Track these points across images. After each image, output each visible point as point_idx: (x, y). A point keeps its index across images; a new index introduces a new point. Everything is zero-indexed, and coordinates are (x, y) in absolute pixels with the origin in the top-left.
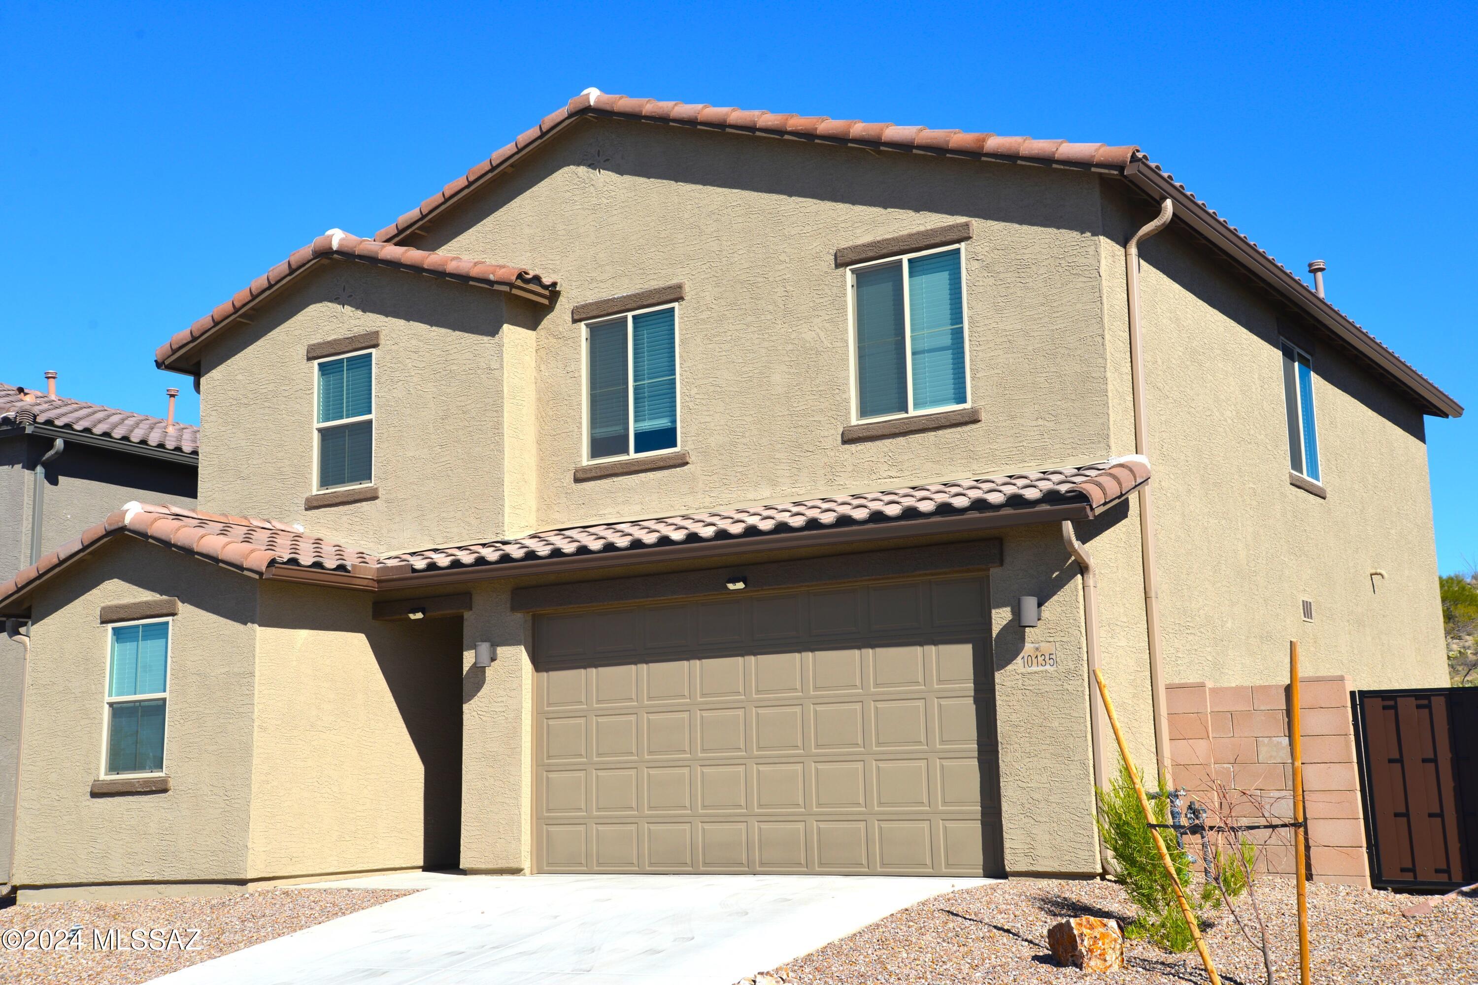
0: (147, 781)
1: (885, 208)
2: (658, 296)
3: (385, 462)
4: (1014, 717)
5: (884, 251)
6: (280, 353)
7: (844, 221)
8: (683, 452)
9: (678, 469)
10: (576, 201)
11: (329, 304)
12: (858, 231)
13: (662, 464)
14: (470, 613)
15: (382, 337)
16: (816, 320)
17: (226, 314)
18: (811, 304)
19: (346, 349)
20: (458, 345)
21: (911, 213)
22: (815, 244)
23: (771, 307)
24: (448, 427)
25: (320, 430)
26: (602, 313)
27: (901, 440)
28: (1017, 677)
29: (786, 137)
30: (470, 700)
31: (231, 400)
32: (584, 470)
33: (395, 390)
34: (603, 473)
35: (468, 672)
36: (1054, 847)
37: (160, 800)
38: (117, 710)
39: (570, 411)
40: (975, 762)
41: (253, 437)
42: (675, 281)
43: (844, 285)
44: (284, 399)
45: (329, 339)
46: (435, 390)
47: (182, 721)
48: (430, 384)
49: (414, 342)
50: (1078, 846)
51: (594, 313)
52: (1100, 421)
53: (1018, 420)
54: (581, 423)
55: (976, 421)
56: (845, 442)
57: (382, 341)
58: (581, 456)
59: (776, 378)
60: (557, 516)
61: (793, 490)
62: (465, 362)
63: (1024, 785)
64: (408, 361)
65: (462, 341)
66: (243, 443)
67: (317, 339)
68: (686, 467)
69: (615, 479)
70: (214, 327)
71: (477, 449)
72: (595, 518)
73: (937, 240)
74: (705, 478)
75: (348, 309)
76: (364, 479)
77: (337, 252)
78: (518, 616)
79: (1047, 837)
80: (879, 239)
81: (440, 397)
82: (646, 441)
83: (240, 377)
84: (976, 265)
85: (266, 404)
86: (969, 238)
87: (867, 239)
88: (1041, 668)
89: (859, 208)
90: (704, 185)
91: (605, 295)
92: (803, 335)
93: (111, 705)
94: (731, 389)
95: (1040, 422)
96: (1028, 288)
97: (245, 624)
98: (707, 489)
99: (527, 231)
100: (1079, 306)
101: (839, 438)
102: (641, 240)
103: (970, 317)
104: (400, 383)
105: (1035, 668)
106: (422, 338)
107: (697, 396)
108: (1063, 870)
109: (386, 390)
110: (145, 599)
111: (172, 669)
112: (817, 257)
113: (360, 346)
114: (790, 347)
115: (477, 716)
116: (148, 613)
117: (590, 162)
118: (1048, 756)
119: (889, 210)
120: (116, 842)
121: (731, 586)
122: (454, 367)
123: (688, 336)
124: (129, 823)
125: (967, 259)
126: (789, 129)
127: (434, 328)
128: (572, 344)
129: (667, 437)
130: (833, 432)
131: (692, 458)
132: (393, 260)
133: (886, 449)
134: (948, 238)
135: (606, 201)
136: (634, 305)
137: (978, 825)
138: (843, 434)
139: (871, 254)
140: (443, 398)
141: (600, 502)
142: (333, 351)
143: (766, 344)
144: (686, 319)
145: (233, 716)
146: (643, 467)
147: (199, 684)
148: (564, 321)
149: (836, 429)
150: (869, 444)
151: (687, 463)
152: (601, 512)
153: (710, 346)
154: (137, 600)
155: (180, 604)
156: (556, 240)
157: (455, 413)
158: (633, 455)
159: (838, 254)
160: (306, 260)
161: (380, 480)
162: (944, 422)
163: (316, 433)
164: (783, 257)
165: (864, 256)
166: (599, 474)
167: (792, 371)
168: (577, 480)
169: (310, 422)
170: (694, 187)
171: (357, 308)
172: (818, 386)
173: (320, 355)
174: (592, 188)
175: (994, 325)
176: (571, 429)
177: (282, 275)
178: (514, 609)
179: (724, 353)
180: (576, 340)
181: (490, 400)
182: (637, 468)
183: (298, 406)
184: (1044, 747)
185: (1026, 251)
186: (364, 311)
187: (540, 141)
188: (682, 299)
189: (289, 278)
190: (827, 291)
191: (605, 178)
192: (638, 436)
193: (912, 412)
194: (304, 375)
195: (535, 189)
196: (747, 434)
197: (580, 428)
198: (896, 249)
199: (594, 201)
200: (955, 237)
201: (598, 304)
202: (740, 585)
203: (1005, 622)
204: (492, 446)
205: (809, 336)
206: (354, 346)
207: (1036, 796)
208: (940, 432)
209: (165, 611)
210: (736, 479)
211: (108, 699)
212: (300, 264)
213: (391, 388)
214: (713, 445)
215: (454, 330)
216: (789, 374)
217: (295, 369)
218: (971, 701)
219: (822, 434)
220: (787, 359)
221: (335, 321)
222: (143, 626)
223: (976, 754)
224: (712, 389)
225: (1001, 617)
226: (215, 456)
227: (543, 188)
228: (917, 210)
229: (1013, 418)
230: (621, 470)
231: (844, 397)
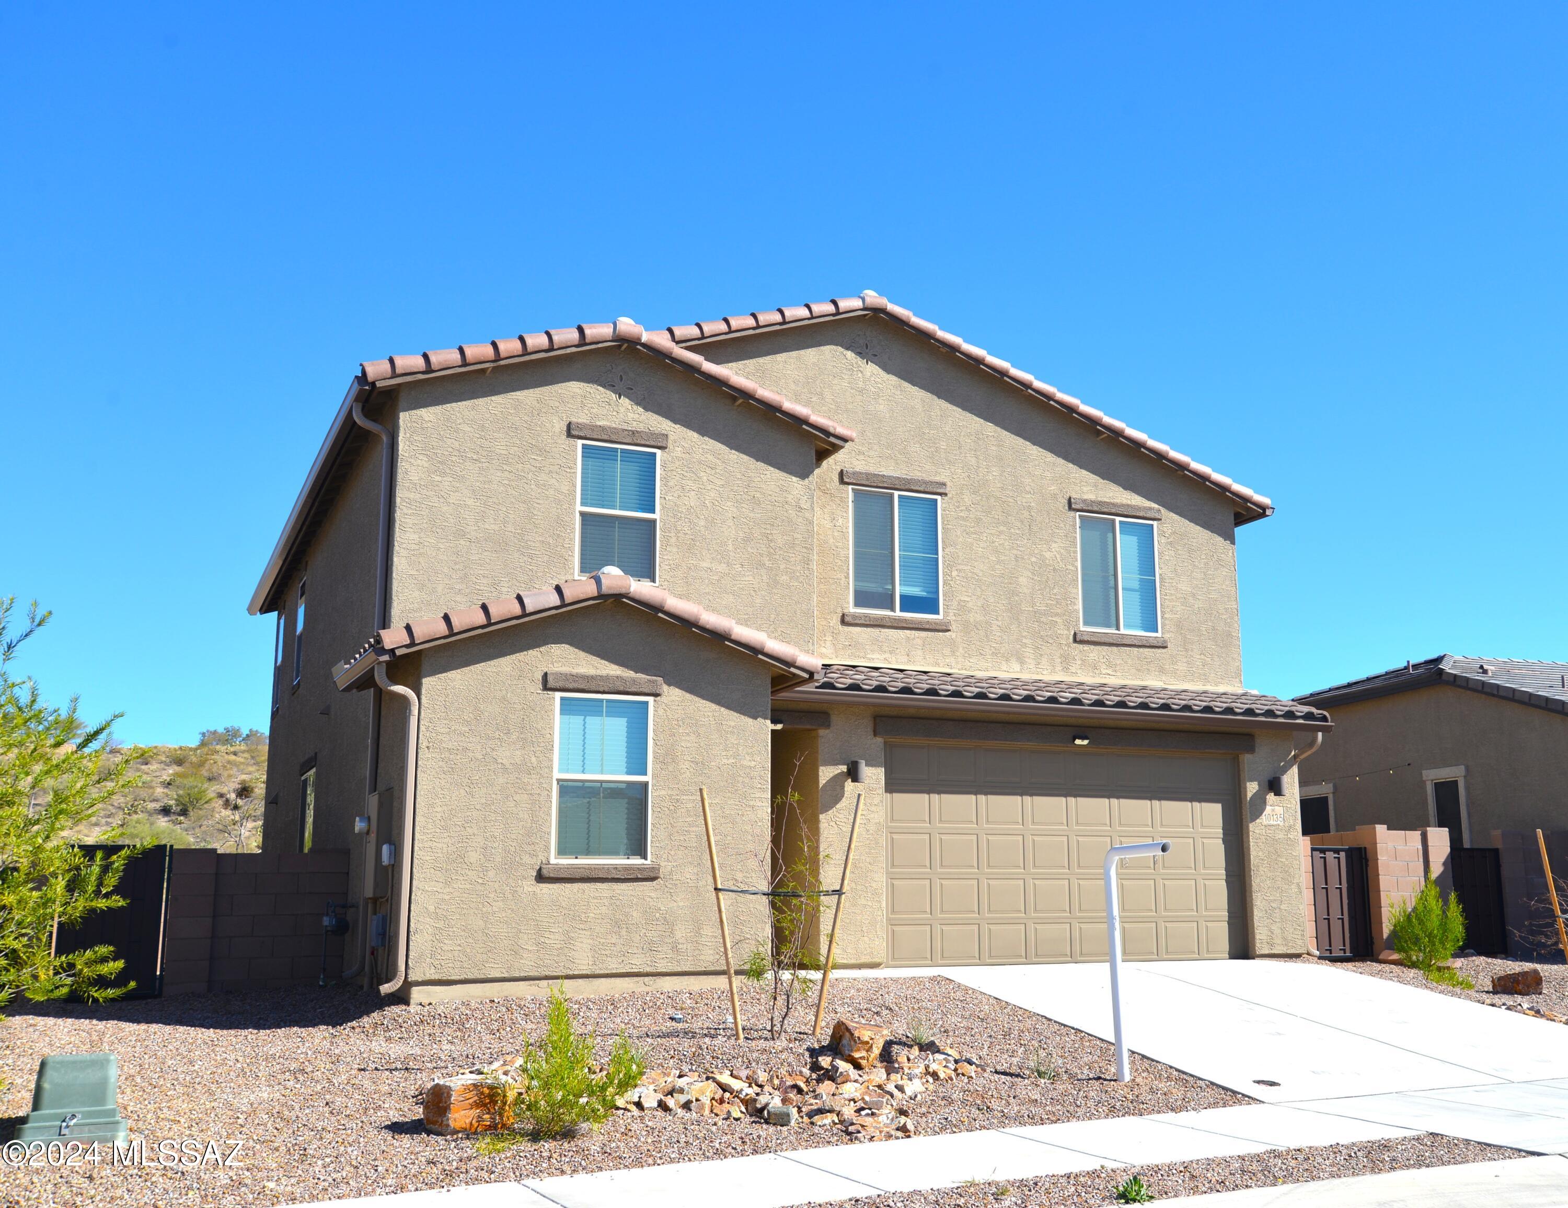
0: (627, 868)
1: (1103, 479)
2: (924, 485)
3: (672, 566)
4: (1260, 854)
5: (1105, 510)
6: (526, 418)
7: (1075, 478)
8: (945, 621)
9: (941, 633)
10: (844, 379)
11: (600, 388)
12: (1085, 489)
13: (927, 627)
14: (827, 731)
15: (670, 441)
16: (1054, 545)
17: (482, 359)
18: (1050, 531)
19: (625, 441)
20: (762, 476)
21: (1121, 489)
22: (1053, 488)
23: (1019, 524)
24: (749, 549)
25: (583, 514)
26: (873, 484)
27: (1115, 649)
28: (1263, 827)
29: (1052, 402)
30: (828, 811)
31: (450, 449)
32: (854, 616)
33: (687, 498)
34: (872, 623)
35: (825, 785)
36: (1284, 939)
37: (645, 888)
38: (566, 788)
39: (837, 561)
40: (1224, 883)
41: (484, 498)
42: (938, 479)
43: (1074, 525)
44: (534, 469)
45: (599, 423)
46: (735, 510)
47: (672, 808)
48: (729, 504)
49: (711, 458)
50: (1296, 937)
51: (864, 482)
52: (1237, 664)
53: (1190, 653)
54: (848, 574)
55: (1165, 647)
56: (1075, 641)
57: (670, 445)
58: (848, 603)
59: (1023, 580)
60: (824, 650)
61: (1038, 670)
62: (771, 493)
63: (1267, 898)
64: (702, 474)
65: (767, 472)
66: (470, 502)
67: (581, 418)
68: (947, 633)
69: (883, 630)
70: (459, 366)
71: (784, 577)
72: (862, 660)
73: (1141, 514)
74: (965, 645)
75: (625, 402)
76: (643, 577)
77: (644, 345)
78: (879, 740)
79: (1279, 931)
80: (1099, 499)
81: (742, 519)
82: (909, 603)
83: (467, 429)
84: (1163, 540)
85: (505, 467)
86: (1160, 520)
87: (1091, 497)
88: (1275, 823)
89: (1084, 472)
90: (963, 410)
91: (872, 469)
92: (1044, 553)
93: (558, 781)
94: (986, 579)
95: (1202, 657)
96: (1195, 565)
97: (755, 718)
98: (966, 655)
99: (793, 386)
100: (1224, 587)
101: (1071, 638)
102: (907, 434)
103: (1161, 575)
104: (693, 493)
105: (1272, 822)
106: (720, 457)
107: (957, 578)
108: (1289, 952)
109: (676, 495)
110: (612, 673)
111: (654, 752)
112: (1054, 496)
113: (643, 442)
114: (1034, 559)
115: (834, 825)
116: (622, 688)
117: (859, 350)
118: (1280, 879)
119: (1105, 481)
120: (581, 932)
121: (1078, 742)
122: (758, 495)
123: (949, 527)
124: (598, 912)
125: (1158, 534)
126: (1056, 398)
127: (733, 451)
128: (839, 502)
129: (929, 604)
130: (1066, 632)
131: (953, 627)
132: (717, 376)
133: (1104, 653)
134: (1148, 515)
135: (873, 389)
136: (903, 487)
137: (1226, 924)
138: (1075, 634)
139: (1095, 509)
140: (745, 520)
141: (867, 647)
142: (605, 437)
143: (1015, 552)
144: (948, 512)
145: (741, 808)
146: (911, 626)
147: (695, 771)
148: (831, 479)
149: (1068, 630)
150: (1092, 647)
151: (950, 630)
152: (868, 656)
153: (969, 540)
154: (599, 673)
155: (665, 687)
156: (824, 405)
157: (759, 537)
158: (898, 613)
159: (1072, 500)
160: (604, 340)
161: (666, 583)
162: (1145, 643)
163: (578, 515)
164: (1028, 488)
165: (1090, 508)
166: (868, 623)
167: (1036, 578)
168: (843, 621)
169: (572, 503)
170: (955, 408)
171: (638, 404)
172: (1055, 595)
173: (588, 436)
174: (860, 375)
175: (1175, 584)
176: (838, 576)
177: (569, 344)
178: (875, 735)
179: (981, 549)
180: (843, 500)
181: (799, 536)
182: (905, 625)
183: (554, 481)
184: (1278, 874)
185: (1194, 540)
186: (646, 409)
187: (831, 318)
188: (946, 494)
189: (574, 350)
190: (1062, 525)
191: (871, 369)
192: (903, 597)
193: (1123, 631)
194: (563, 450)
195: (802, 352)
196: (1000, 619)
197: (847, 577)
198: (1113, 511)
199: (861, 385)
200: (1152, 516)
201: (868, 475)
202: (1086, 742)
203: (1255, 791)
204: (801, 579)
205: (1048, 555)
206: (636, 441)
207: (1274, 905)
208: (1141, 650)
209: (646, 691)
210: (991, 652)
211: (557, 775)
212: (595, 340)
213: (682, 494)
214: (972, 620)
215: (757, 461)
216: (1033, 579)
217: (548, 441)
218: (1221, 841)
219: (1059, 631)
220: (1031, 567)
221: (607, 407)
222: (608, 701)
223: (1224, 877)
224: (970, 574)
225: (1252, 788)
226: (423, 506)
227: (810, 355)
228: (1125, 488)
229: (1187, 650)
230: (890, 624)
231: (1075, 607)
